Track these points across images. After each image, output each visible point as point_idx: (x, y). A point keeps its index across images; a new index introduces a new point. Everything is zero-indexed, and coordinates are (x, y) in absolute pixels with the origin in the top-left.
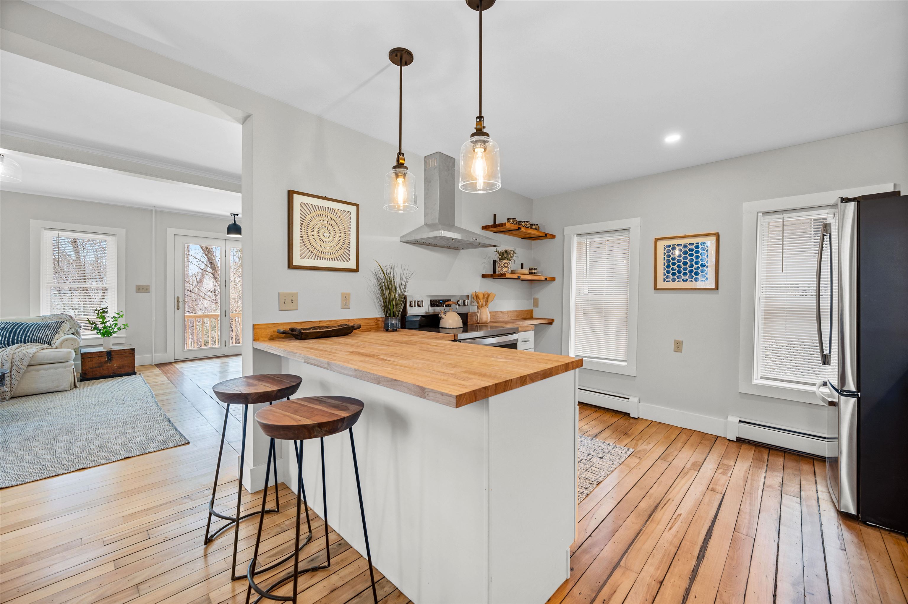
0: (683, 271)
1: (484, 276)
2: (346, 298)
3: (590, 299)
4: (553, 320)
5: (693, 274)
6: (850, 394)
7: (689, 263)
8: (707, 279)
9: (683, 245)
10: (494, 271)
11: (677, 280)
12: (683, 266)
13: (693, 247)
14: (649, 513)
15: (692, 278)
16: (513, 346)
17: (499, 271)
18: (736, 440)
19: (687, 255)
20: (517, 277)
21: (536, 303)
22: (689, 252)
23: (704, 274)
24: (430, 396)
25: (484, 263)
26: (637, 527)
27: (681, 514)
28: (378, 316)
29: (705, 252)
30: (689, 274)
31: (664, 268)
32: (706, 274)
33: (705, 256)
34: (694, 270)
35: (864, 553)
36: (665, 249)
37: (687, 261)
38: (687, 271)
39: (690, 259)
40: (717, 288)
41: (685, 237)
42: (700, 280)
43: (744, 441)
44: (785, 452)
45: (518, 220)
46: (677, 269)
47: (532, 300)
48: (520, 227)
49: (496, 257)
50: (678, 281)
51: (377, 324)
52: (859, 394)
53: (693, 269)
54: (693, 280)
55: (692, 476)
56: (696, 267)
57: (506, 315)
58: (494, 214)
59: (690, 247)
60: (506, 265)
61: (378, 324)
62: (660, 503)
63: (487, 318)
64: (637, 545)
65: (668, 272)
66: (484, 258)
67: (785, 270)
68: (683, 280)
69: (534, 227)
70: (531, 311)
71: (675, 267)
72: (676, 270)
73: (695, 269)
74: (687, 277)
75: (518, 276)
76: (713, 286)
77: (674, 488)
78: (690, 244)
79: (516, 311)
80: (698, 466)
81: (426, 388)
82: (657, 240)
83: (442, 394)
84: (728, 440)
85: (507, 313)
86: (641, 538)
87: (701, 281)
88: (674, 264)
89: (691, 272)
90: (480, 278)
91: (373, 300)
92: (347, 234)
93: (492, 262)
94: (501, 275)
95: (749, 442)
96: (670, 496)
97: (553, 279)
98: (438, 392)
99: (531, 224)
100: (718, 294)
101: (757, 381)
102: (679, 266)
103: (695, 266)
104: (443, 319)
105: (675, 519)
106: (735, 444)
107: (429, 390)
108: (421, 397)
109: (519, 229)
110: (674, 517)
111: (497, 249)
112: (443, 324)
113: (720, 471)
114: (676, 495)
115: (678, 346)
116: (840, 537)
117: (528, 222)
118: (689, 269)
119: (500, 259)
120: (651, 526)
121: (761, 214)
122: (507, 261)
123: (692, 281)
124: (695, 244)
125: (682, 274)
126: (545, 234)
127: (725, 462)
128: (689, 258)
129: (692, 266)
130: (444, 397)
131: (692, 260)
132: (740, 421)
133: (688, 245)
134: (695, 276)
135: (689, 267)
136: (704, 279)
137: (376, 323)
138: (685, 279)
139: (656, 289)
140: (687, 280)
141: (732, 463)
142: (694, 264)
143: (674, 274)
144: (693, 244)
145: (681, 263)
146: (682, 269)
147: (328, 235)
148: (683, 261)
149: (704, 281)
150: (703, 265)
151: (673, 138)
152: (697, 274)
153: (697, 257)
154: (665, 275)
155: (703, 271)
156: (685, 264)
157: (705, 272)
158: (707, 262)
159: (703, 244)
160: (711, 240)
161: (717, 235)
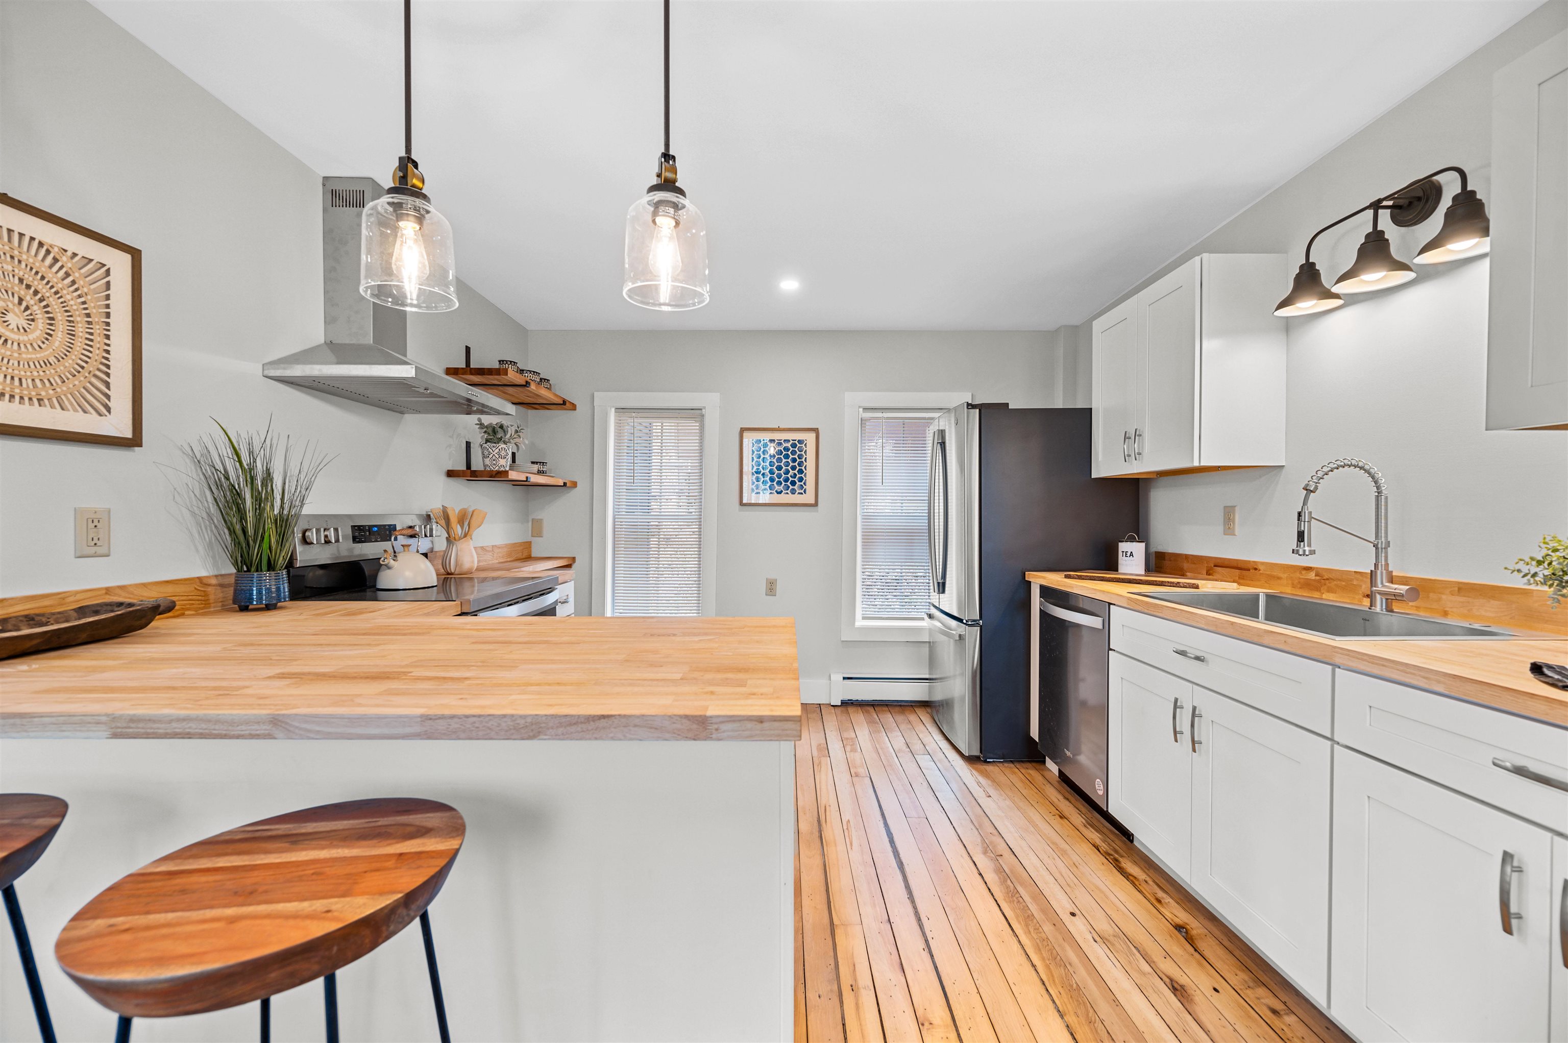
0: (777, 479)
1: (451, 474)
2: (96, 523)
3: (639, 520)
4: (574, 559)
5: (789, 483)
6: (972, 624)
7: (784, 468)
8: (805, 491)
9: (777, 441)
10: (469, 466)
11: (769, 491)
12: (777, 472)
13: (789, 445)
14: (817, 834)
15: (788, 490)
16: (550, 611)
17: (485, 466)
18: (840, 704)
19: (782, 456)
20: (525, 480)
21: (537, 529)
22: (784, 453)
23: (802, 483)
24: (724, 732)
25: (450, 446)
26: (818, 861)
27: (849, 821)
28: (203, 573)
29: (803, 453)
30: (784, 483)
31: (753, 473)
32: (804, 484)
33: (803, 460)
34: (790, 478)
35: (1002, 793)
36: (753, 445)
37: (782, 464)
38: (781, 480)
39: (785, 462)
40: (816, 504)
41: (779, 430)
42: (797, 493)
43: (846, 703)
44: (873, 705)
45: (521, 368)
46: (770, 476)
47: (530, 524)
48: (529, 381)
49: (477, 438)
50: (771, 493)
51: (202, 594)
52: (981, 621)
53: (789, 476)
54: (788, 492)
55: (827, 764)
56: (792, 474)
57: (491, 554)
58: (466, 346)
59: (785, 445)
60: (503, 453)
61: (206, 594)
62: (819, 815)
63: (473, 562)
64: (834, 887)
65: (758, 479)
66: (450, 437)
67: (886, 483)
68: (776, 491)
69: (545, 384)
70: (529, 544)
71: (767, 472)
72: (767, 476)
73: (791, 476)
74: (781, 488)
75: (527, 477)
76: (813, 502)
77: (820, 789)
78: (785, 441)
79: (506, 545)
80: (825, 750)
81: (711, 717)
82: (743, 430)
83: (760, 720)
84: (832, 706)
85: (491, 549)
86: (832, 874)
87: (799, 493)
88: (765, 468)
89: (786, 480)
90: (443, 478)
91: (187, 529)
92: (98, 329)
93: (464, 445)
94: (496, 474)
95: (852, 703)
96: (823, 801)
97: (575, 485)
98: (749, 719)
99: (541, 379)
100: (818, 512)
101: (859, 623)
102: (772, 472)
103: (791, 472)
104: (389, 568)
105: (847, 829)
106: (838, 710)
107: (721, 719)
108: (694, 740)
109: (527, 384)
110: (845, 828)
111: (479, 420)
112: (385, 580)
113: (848, 748)
114: (827, 798)
115: (771, 588)
116: (980, 785)
117: (537, 373)
118: (784, 476)
119: (487, 441)
120: (831, 851)
121: (861, 410)
122: (504, 446)
123: (787, 493)
124: (792, 442)
125: (775, 483)
126: (564, 401)
127: (845, 735)
128: (784, 460)
129: (787, 472)
130: (766, 725)
131: (787, 464)
132: (844, 678)
133: (782, 441)
134: (791, 487)
135: (785, 474)
136: (802, 491)
137: (199, 593)
138: (779, 491)
139: (741, 504)
140: (782, 491)
141: (853, 735)
142: (790, 470)
143: (765, 483)
144: (789, 441)
145: (774, 468)
146: (775, 475)
147: (23, 323)
148: (777, 464)
149: (802, 494)
150: (801, 471)
151: (789, 285)
152: (793, 483)
153: (794, 460)
154: (753, 483)
155: (801, 479)
156: (779, 468)
157: (803, 481)
158: (805, 467)
159: (800, 442)
160: (810, 438)
161: (816, 430)
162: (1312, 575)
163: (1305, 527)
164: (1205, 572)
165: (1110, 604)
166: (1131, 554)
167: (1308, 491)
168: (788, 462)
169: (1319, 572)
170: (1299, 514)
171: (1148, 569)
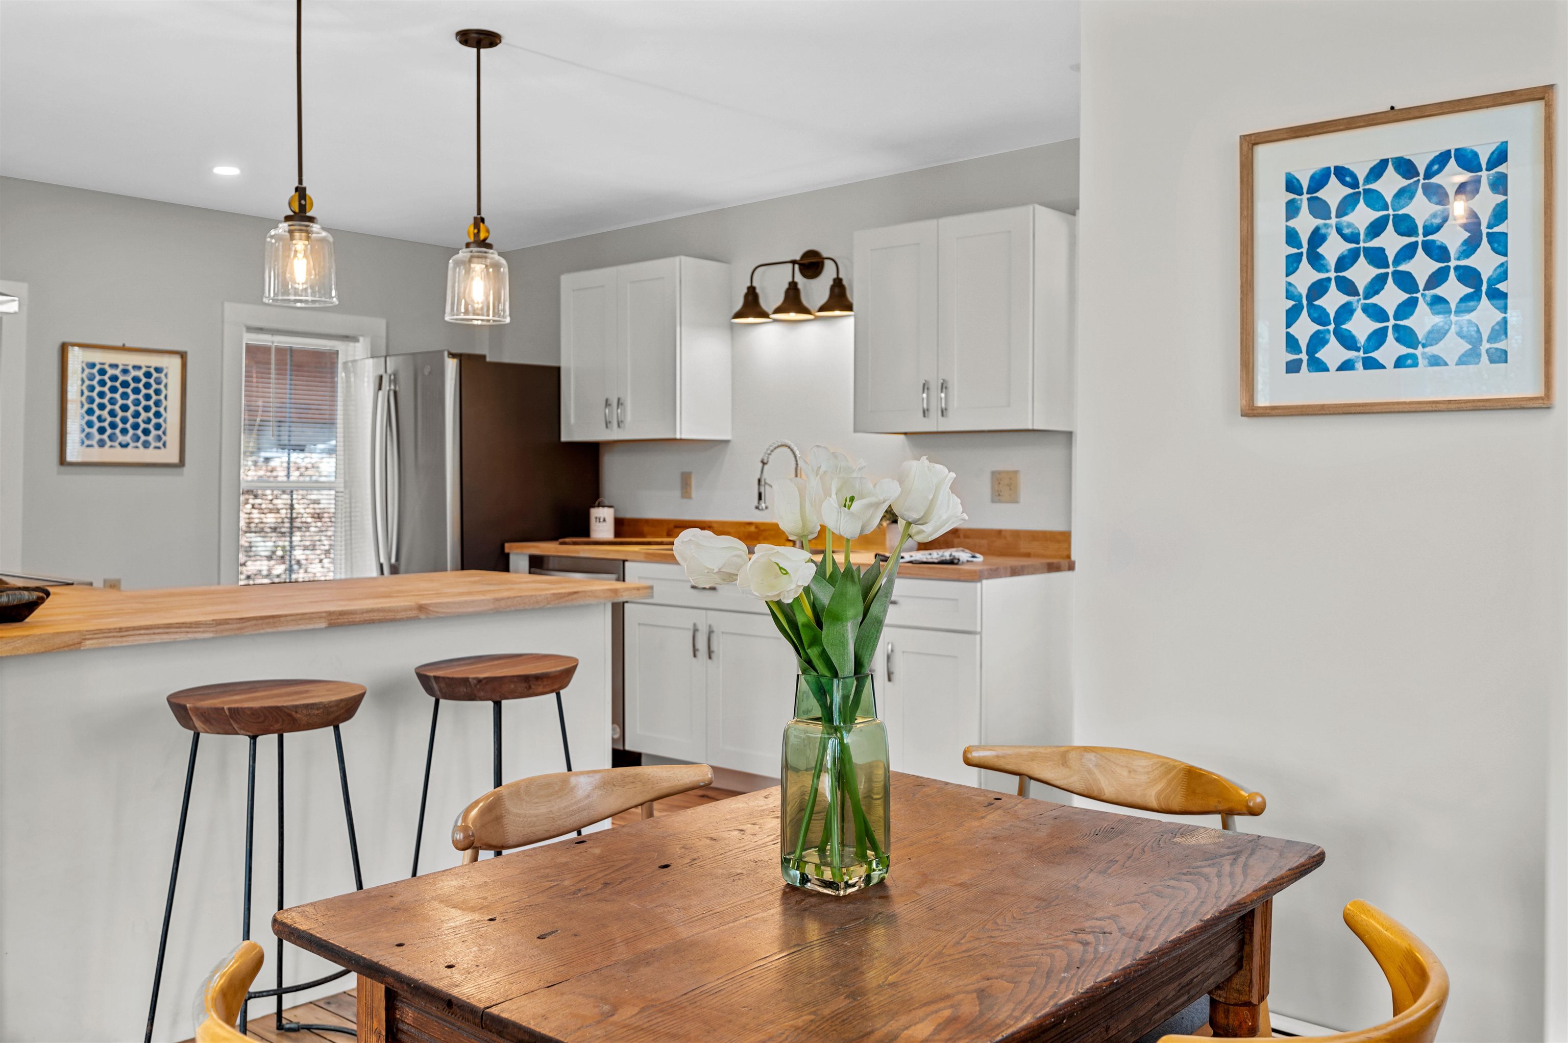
0: (121, 425)
5: (139, 432)
7: (132, 408)
8: (164, 445)
9: (120, 367)
11: (109, 443)
12: (120, 414)
13: (140, 374)
15: (138, 442)
19: (129, 391)
22: (133, 385)
23: (160, 433)
29: (161, 387)
30: (131, 432)
31: (82, 414)
32: (164, 433)
33: (162, 398)
34: (141, 423)
36: (83, 370)
37: (129, 402)
38: (128, 426)
39: (134, 399)
40: (182, 463)
41: (124, 349)
42: (152, 447)
46: (109, 419)
50: (111, 447)
53: (139, 420)
54: (139, 444)
56: (145, 419)
59: (134, 373)
65: (90, 424)
68: (120, 444)
71: (105, 413)
72: (105, 420)
73: (144, 422)
74: (127, 438)
76: (175, 459)
78: (135, 367)
82: (66, 346)
87: (155, 447)
88: (102, 407)
89: (136, 426)
100: (183, 475)
102: (112, 414)
103: (144, 415)
118: (131, 420)
123: (137, 447)
124: (144, 369)
125: (117, 431)
128: (132, 397)
129: (137, 415)
131: (137, 403)
133: (129, 367)
134: (143, 438)
135: (133, 418)
136: (160, 444)
138: (124, 443)
139: (63, 462)
140: (129, 444)
142: (142, 411)
143: (102, 431)
144: (139, 368)
145: (117, 407)
146: (117, 419)
148: (120, 402)
149: (160, 448)
150: (158, 415)
151: (226, 171)
152: (146, 432)
153: (148, 397)
154: (83, 430)
155: (158, 427)
156: (125, 408)
157: (162, 429)
158: (165, 409)
159: (158, 370)
160: (172, 365)
161: (183, 355)
162: (752, 529)
163: (762, 490)
164: (665, 534)
165: (624, 561)
166: (604, 520)
167: (764, 463)
168: (138, 400)
169: (757, 525)
170: (759, 481)
171: (617, 534)
